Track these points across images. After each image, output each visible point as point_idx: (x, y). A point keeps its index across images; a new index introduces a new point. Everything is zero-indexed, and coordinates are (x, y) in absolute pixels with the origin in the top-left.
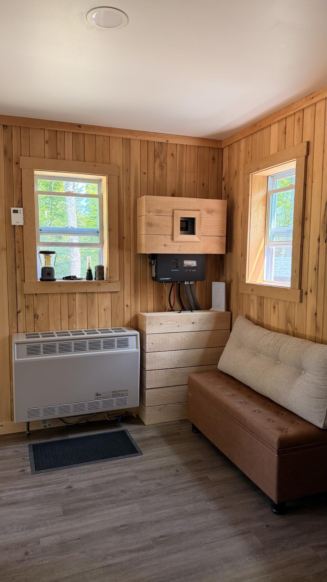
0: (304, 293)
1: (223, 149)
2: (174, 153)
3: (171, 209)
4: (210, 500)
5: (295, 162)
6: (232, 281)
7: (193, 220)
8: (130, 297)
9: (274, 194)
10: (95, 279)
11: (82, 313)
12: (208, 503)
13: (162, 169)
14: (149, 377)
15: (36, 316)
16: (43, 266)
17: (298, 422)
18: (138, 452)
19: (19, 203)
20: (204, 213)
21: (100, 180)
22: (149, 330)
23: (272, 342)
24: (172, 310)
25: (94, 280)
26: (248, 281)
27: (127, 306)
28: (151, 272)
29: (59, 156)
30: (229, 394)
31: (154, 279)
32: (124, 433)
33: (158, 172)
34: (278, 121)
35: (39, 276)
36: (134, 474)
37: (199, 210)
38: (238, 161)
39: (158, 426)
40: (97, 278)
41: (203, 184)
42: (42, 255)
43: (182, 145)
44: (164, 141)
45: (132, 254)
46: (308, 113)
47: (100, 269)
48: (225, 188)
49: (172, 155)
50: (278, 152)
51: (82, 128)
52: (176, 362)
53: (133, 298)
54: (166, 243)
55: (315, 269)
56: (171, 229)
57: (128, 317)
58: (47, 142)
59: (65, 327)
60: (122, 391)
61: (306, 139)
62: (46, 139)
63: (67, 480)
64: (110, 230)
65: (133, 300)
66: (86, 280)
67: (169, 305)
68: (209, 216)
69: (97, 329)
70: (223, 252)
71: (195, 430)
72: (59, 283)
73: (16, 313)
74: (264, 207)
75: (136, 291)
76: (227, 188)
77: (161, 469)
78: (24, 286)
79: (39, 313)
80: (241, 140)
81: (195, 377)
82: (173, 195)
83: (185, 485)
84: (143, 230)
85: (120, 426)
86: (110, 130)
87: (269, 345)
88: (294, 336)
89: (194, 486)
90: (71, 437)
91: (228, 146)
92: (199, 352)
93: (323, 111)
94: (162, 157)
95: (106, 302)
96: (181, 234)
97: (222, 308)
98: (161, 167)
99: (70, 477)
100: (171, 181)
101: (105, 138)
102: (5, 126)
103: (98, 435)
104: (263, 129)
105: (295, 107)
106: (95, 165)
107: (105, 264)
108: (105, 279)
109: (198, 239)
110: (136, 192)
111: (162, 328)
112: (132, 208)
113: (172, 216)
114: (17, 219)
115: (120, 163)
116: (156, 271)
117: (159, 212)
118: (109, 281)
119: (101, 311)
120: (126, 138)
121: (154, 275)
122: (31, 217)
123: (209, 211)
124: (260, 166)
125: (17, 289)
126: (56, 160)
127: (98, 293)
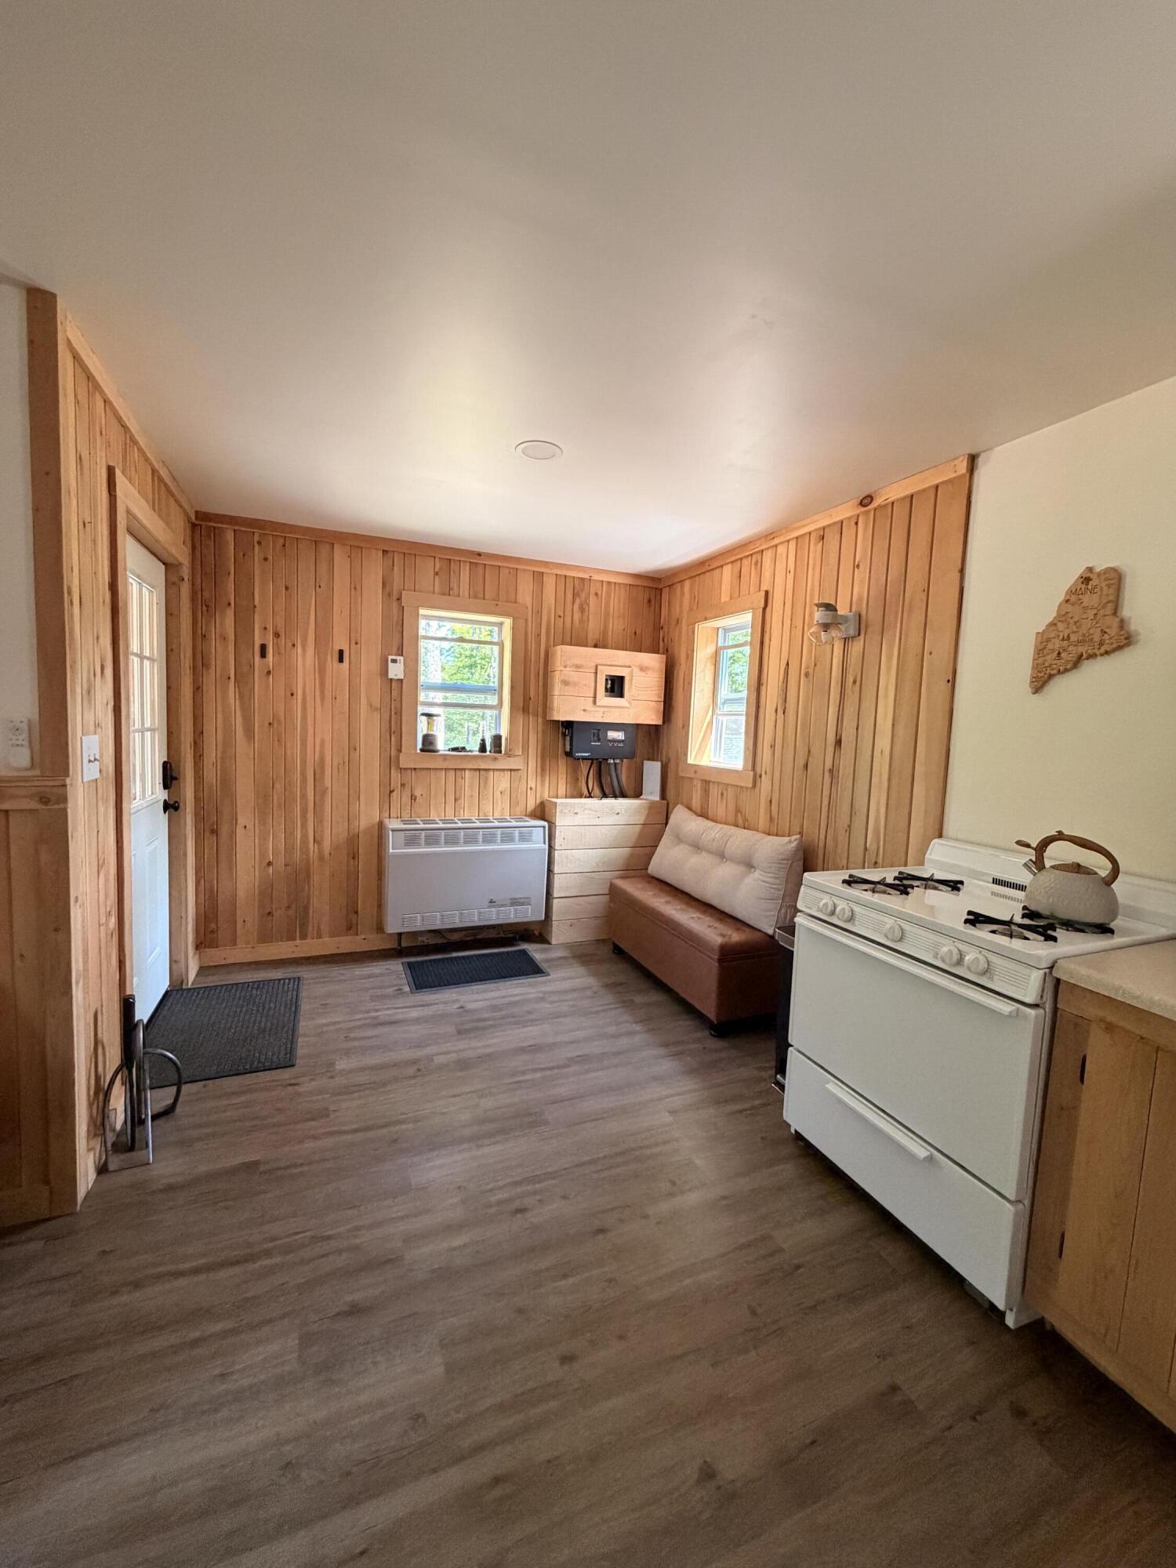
0: (758, 776)
1: (661, 589)
2: (599, 593)
3: (593, 665)
4: (636, 1023)
5: (751, 614)
6: (669, 760)
7: (621, 679)
8: (535, 776)
9: (725, 651)
10: (490, 752)
11: (472, 796)
12: (634, 1025)
13: (582, 613)
14: (557, 881)
15: (413, 798)
16: (425, 732)
17: (744, 928)
18: (544, 973)
19: (398, 649)
20: (636, 670)
21: (501, 624)
22: (560, 821)
23: (717, 836)
24: (590, 797)
25: (488, 753)
26: (690, 761)
27: (531, 789)
28: (564, 745)
29: (451, 592)
30: (663, 901)
31: (569, 754)
32: (524, 952)
33: (577, 616)
34: (732, 562)
35: (420, 746)
36: (541, 995)
37: (630, 667)
38: (681, 606)
39: (568, 946)
40: (492, 751)
41: (635, 633)
42: (424, 718)
43: (609, 583)
44: (586, 576)
45: (540, 720)
46: (768, 557)
47: (497, 739)
48: (663, 640)
49: (596, 594)
50: (731, 599)
51: (482, 557)
52: (595, 864)
53: (539, 778)
54: (586, 708)
55: (771, 746)
56: (593, 690)
57: (531, 805)
58: (437, 574)
59: (450, 815)
60: (524, 898)
61: (764, 588)
62: (437, 570)
63: (458, 1001)
64: (512, 688)
65: (539, 782)
66: (477, 753)
67: (586, 790)
68: (643, 674)
69: (491, 818)
70: (660, 722)
71: (618, 951)
72: (445, 757)
73: (388, 792)
74: (713, 667)
75: (543, 770)
76: (666, 640)
77: (574, 990)
78: (401, 757)
79: (417, 793)
80: (685, 580)
81: (620, 883)
82: (596, 646)
83: (605, 1007)
84: (557, 689)
85: (518, 945)
86: (518, 560)
87: (714, 840)
88: (745, 828)
89: (616, 1008)
90: (455, 955)
91: (669, 586)
92: (625, 852)
93: (784, 556)
94: (583, 595)
95: (503, 782)
96: (606, 696)
97: (656, 797)
98: (582, 610)
99: (460, 997)
100: (593, 628)
101: (511, 570)
102: (385, 552)
103: (491, 954)
104: (713, 569)
105: (752, 547)
106: (497, 605)
107: (504, 732)
108: (503, 752)
109: (627, 705)
110: (548, 640)
111: (578, 820)
112: (542, 660)
113: (596, 673)
114: (396, 671)
115: (529, 603)
116: (571, 745)
117: (578, 667)
118: (508, 755)
119: (497, 794)
120: (538, 572)
121: (568, 749)
122: (412, 669)
123: (643, 669)
124: (708, 616)
125: (391, 762)
126: (448, 597)
127: (494, 770)
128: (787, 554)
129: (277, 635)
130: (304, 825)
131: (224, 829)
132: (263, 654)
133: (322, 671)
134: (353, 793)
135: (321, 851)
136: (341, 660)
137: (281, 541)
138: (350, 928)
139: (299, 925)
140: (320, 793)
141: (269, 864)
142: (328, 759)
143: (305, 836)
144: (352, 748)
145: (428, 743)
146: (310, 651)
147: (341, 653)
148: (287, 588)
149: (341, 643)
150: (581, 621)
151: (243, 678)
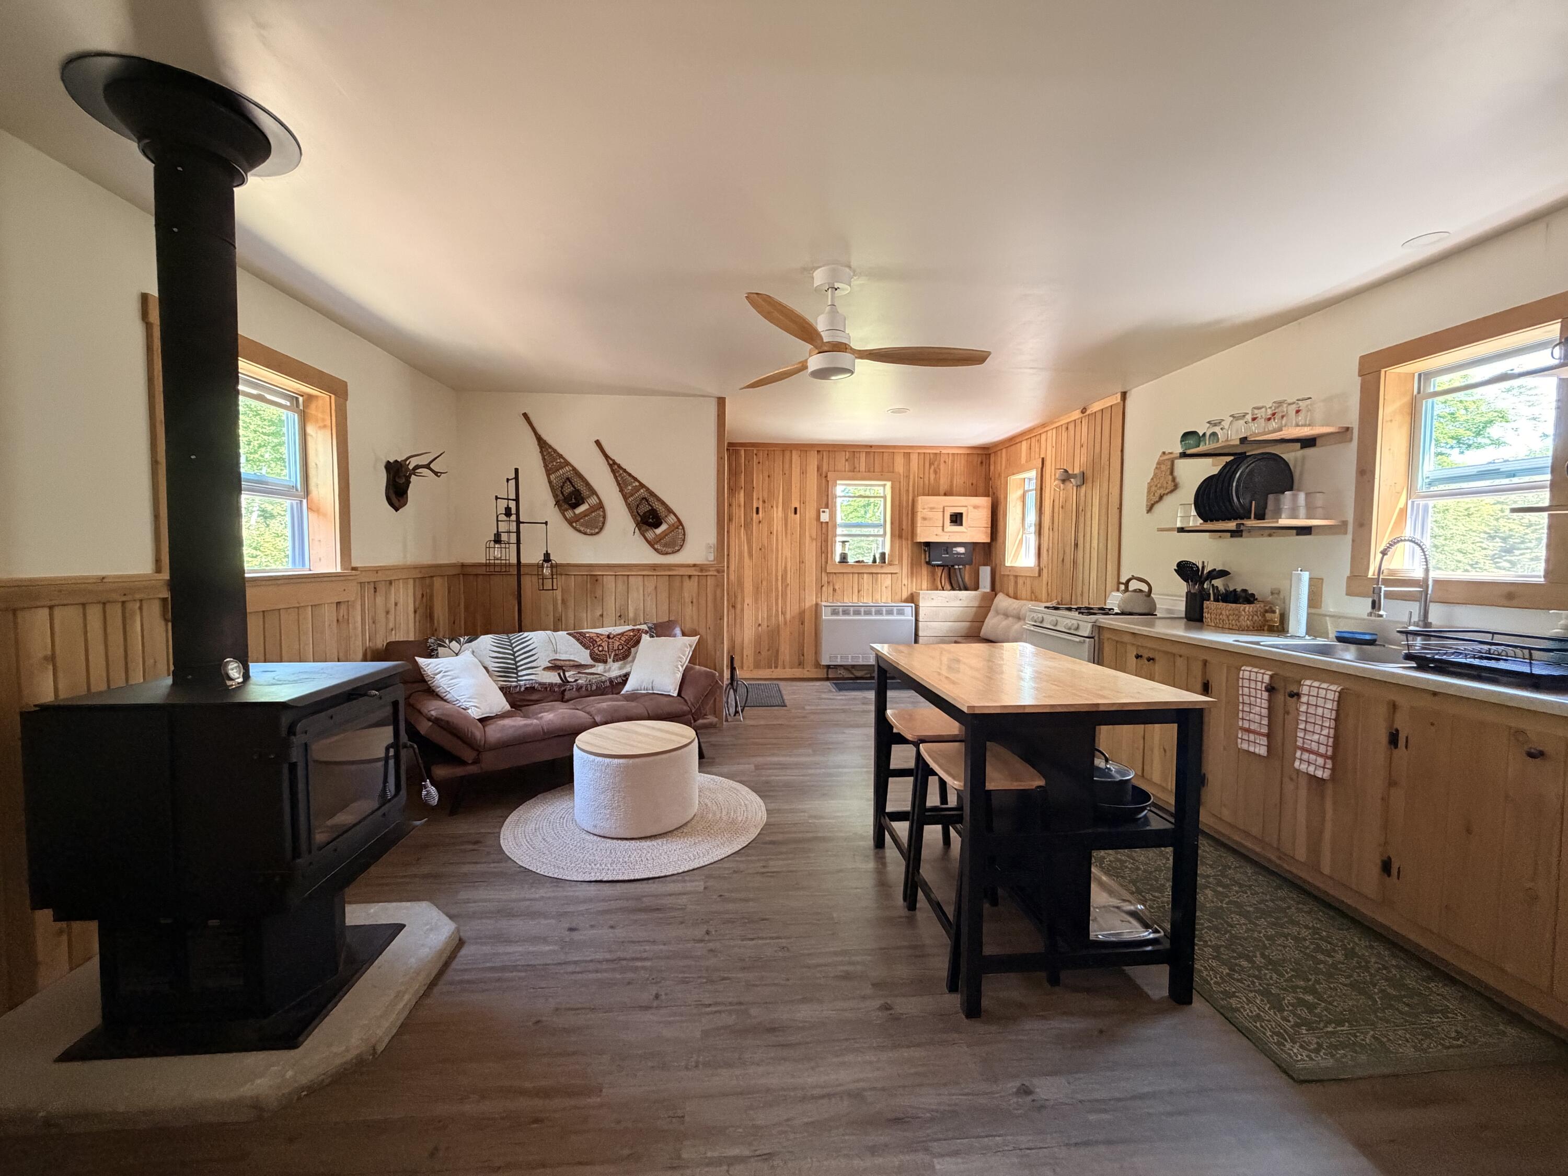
0: (1041, 570)
1: (989, 455)
2: (947, 461)
3: (942, 506)
5: (1036, 471)
6: (996, 565)
7: (961, 514)
8: (907, 577)
11: (869, 589)
13: (936, 474)
15: (834, 590)
16: (841, 551)
19: (826, 506)
20: (971, 508)
21: (884, 486)
22: (923, 604)
24: (943, 590)
25: (878, 563)
26: (1008, 564)
27: (904, 585)
28: (925, 557)
29: (856, 469)
31: (928, 563)
33: (932, 477)
34: (1026, 440)
35: (838, 559)
37: (968, 506)
38: (1001, 466)
40: (880, 562)
41: (973, 485)
42: (841, 543)
43: (953, 454)
44: (938, 451)
45: (909, 542)
46: (1043, 436)
47: (883, 555)
48: (989, 488)
49: (945, 462)
50: (1026, 461)
51: (873, 448)
52: (945, 632)
53: (910, 578)
54: (938, 533)
55: (1047, 551)
56: (942, 522)
57: (906, 593)
58: (847, 460)
59: (855, 598)
61: (1042, 456)
62: (847, 458)
64: (892, 523)
65: (909, 581)
66: (871, 564)
67: (941, 586)
68: (976, 510)
69: (880, 600)
70: (988, 541)
72: (852, 566)
73: (821, 586)
74: (1022, 503)
75: (912, 573)
76: (992, 488)
78: (827, 566)
79: (837, 587)
80: (1002, 449)
82: (945, 495)
84: (919, 522)
86: (895, 447)
91: (993, 453)
93: (1051, 437)
94: (936, 463)
95: (887, 581)
96: (951, 525)
97: (988, 589)
98: (935, 472)
100: (944, 484)
101: (890, 453)
102: (818, 451)
104: (1017, 443)
105: (1035, 431)
106: (882, 474)
107: (887, 551)
108: (887, 563)
109: (965, 530)
110: (914, 491)
111: (934, 603)
112: (910, 508)
113: (944, 512)
114: (825, 517)
115: (901, 472)
116: (929, 557)
117: (932, 508)
118: (890, 564)
119: (884, 588)
120: (907, 452)
121: (927, 560)
122: (833, 516)
123: (975, 507)
124: (1015, 471)
125: (823, 569)
126: (853, 473)
127: (881, 573)
128: (1052, 434)
129: (764, 502)
130: (777, 604)
131: (739, 606)
132: (757, 512)
133: (786, 520)
134: (802, 587)
135: (785, 618)
136: (796, 513)
137: (766, 452)
138: (801, 664)
139: (773, 661)
140: (785, 586)
141: (759, 625)
142: (789, 568)
143: (777, 611)
144: (802, 562)
145: (844, 559)
146: (780, 508)
147: (796, 509)
148: (769, 476)
149: (796, 504)
150: (935, 479)
151: (748, 525)
